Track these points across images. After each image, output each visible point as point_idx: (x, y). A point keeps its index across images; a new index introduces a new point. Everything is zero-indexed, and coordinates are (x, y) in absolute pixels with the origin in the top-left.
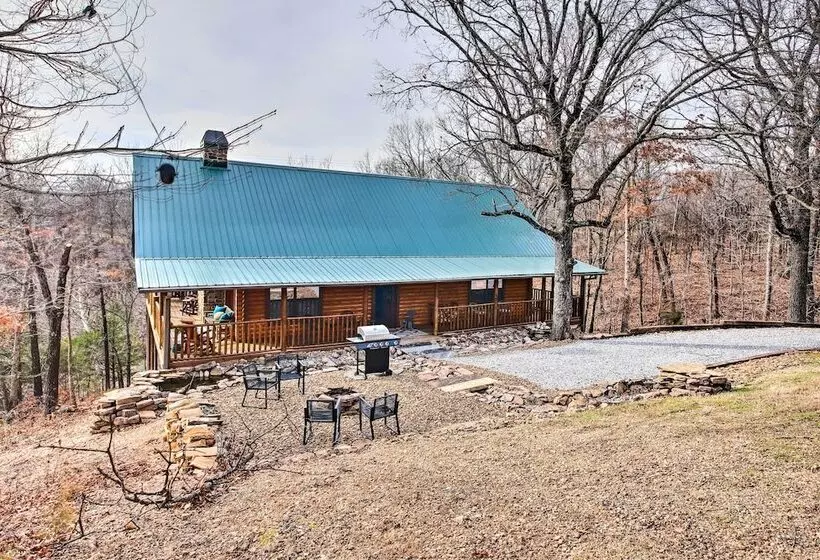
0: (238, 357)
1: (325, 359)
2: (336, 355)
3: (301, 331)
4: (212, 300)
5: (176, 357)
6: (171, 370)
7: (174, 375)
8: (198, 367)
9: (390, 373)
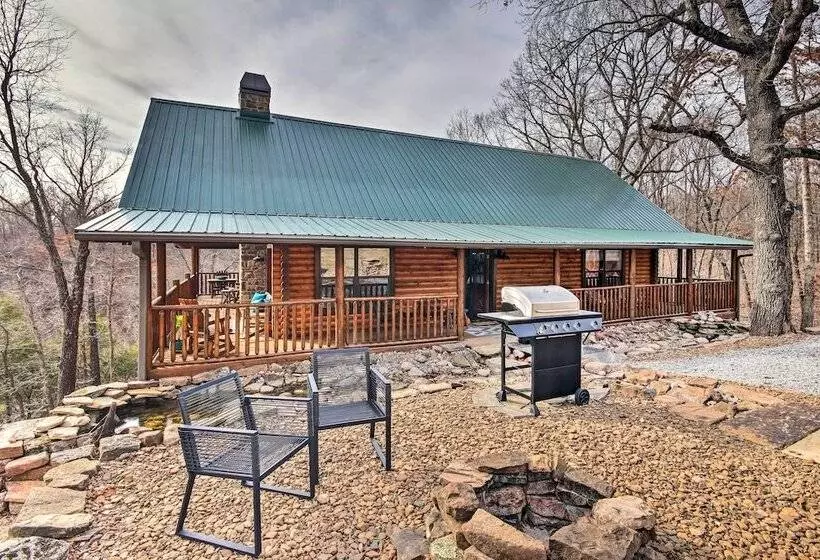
0: (267, 359)
1: (405, 365)
2: (422, 358)
3: (367, 324)
4: (251, 287)
5: (173, 360)
6: (152, 381)
7: (153, 392)
8: (198, 378)
9: (583, 399)
